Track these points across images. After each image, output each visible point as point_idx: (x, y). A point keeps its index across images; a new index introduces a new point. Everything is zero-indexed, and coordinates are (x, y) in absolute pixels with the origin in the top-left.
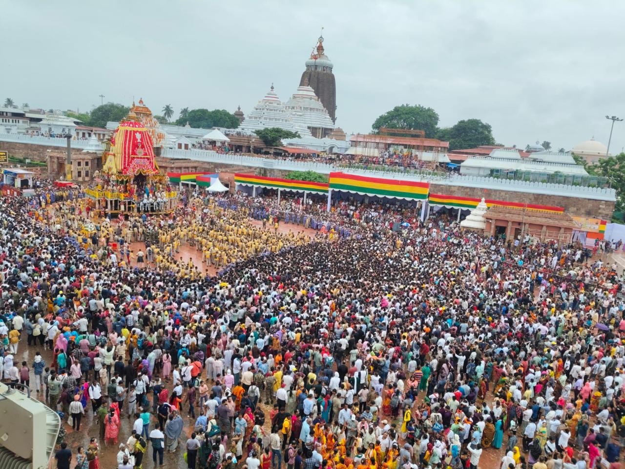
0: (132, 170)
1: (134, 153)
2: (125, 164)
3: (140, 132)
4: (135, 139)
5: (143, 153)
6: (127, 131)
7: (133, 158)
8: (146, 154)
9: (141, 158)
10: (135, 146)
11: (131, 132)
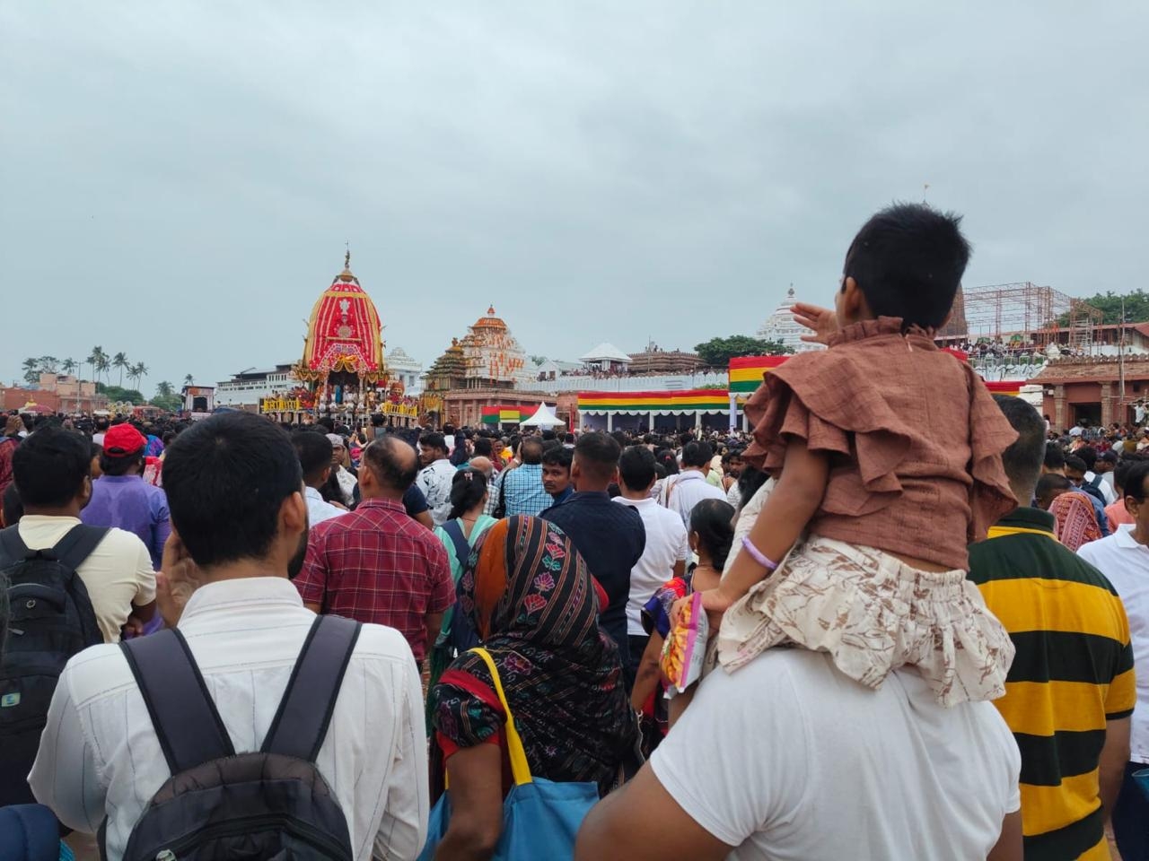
0: (326, 362)
1: (333, 333)
2: (316, 353)
3: (349, 299)
4: (338, 309)
5: (350, 333)
6: (327, 298)
7: (331, 342)
8: (356, 335)
9: (345, 342)
10: (338, 321)
11: (333, 298)
